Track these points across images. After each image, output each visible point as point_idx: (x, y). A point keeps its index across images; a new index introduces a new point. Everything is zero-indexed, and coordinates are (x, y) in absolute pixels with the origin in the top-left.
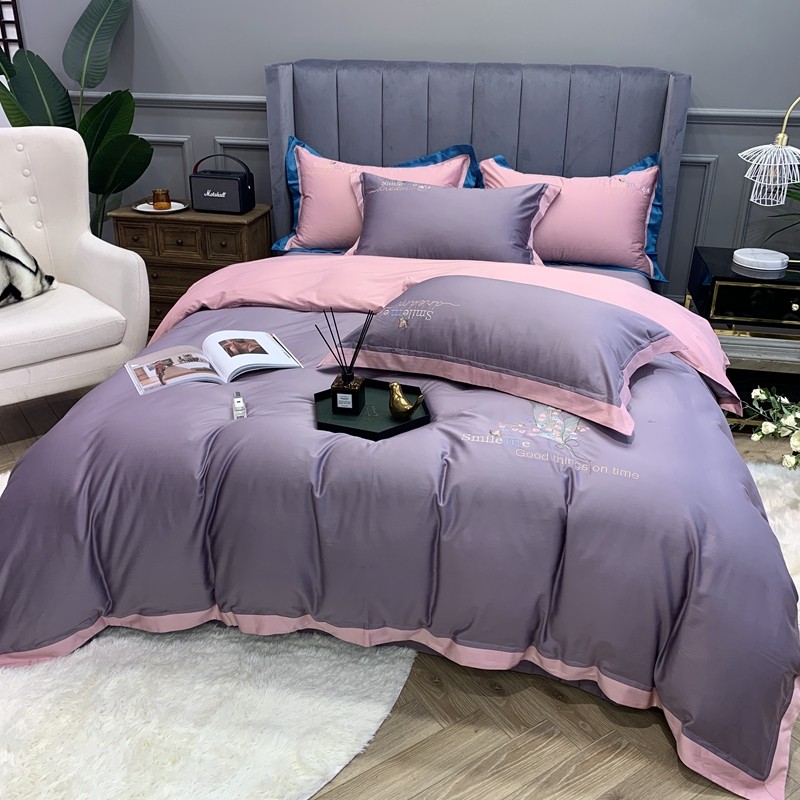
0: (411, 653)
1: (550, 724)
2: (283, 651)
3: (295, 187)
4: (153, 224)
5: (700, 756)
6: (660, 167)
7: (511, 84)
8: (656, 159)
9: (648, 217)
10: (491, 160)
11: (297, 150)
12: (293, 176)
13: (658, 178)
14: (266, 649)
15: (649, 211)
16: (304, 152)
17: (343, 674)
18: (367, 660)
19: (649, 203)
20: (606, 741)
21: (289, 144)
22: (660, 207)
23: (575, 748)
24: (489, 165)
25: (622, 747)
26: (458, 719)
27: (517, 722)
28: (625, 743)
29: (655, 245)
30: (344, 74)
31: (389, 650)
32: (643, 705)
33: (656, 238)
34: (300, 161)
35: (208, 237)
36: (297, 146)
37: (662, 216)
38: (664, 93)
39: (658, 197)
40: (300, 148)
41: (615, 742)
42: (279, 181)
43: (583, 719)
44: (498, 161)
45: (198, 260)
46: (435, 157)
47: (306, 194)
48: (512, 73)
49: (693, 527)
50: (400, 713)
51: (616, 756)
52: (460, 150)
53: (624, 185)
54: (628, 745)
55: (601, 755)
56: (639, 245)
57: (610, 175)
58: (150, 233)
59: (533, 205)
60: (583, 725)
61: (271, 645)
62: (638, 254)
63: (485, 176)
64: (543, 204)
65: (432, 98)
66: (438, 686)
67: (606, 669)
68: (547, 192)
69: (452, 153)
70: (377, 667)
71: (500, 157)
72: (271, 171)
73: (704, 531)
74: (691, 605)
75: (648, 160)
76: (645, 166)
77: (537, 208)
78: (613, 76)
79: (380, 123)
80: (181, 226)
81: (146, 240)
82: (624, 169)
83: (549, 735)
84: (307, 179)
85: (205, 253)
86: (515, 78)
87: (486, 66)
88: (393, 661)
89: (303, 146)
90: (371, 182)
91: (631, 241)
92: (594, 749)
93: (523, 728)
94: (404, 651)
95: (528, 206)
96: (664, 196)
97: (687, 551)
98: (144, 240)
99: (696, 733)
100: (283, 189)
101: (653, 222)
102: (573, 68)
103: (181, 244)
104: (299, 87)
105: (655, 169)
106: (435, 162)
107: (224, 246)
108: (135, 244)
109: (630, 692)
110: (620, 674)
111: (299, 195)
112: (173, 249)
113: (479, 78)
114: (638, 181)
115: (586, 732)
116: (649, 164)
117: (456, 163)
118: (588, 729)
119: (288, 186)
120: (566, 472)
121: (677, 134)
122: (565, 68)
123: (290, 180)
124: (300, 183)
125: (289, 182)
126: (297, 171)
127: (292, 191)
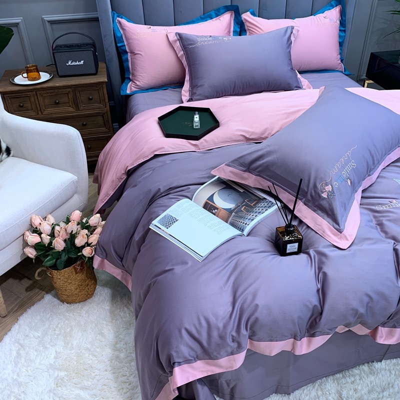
3: (123, 48)
4: (34, 93)
10: (248, 13)
11: (119, 21)
12: (120, 40)
16: (124, 22)
22: (344, 31)
24: (247, 16)
34: (123, 29)
35: (78, 94)
36: (118, 18)
40: (120, 19)
44: (252, 14)
45: (73, 112)
46: (211, 15)
53: (327, 20)
58: (32, 99)
63: (247, 24)
64: (292, 38)
68: (294, 31)
75: (334, 3)
76: (333, 7)
77: (291, 43)
80: (56, 91)
81: (29, 105)
84: (134, 41)
85: (77, 107)
89: (122, 18)
90: (188, 39)
91: (337, 54)
95: (288, 44)
98: (28, 105)
100: (114, 50)
101: (341, 40)
103: (58, 103)
105: (339, 8)
106: (211, 18)
107: (92, 99)
108: (21, 109)
111: (127, 52)
112: (51, 108)
116: (335, 5)
119: (118, 48)
123: (119, 43)
124: (126, 44)
125: (119, 45)
126: (122, 36)
127: (120, 51)
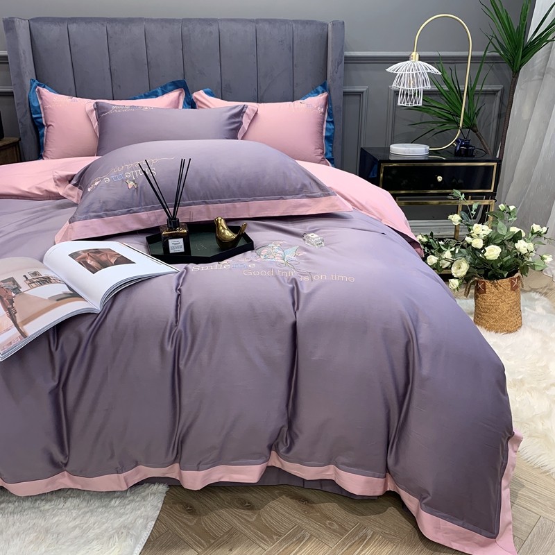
0: (162, 489)
1: (300, 528)
2: (29, 508)
3: (39, 120)
5: (440, 528)
6: (329, 92)
7: (211, 32)
8: (325, 87)
9: (324, 130)
10: (201, 92)
11: (39, 90)
12: (36, 111)
13: (328, 101)
14: (10, 510)
15: (325, 126)
16: (45, 92)
17: (92, 520)
18: (117, 502)
19: (324, 119)
20: (353, 535)
21: (31, 85)
22: (332, 122)
23: (326, 547)
24: (200, 95)
25: (368, 538)
26: (212, 541)
27: (269, 533)
28: (370, 533)
29: (332, 152)
30: (73, 28)
31: (140, 488)
32: (379, 491)
33: (332, 147)
34: (41, 99)
36: (38, 87)
37: (334, 129)
38: (326, 38)
39: (329, 115)
40: (41, 88)
41: (361, 534)
42: (24, 116)
43: (329, 518)
44: (206, 93)
46: (157, 92)
47: (49, 123)
48: (211, 25)
49: (408, 317)
50: (153, 546)
51: (365, 547)
52: (177, 85)
53: (304, 106)
54: (372, 535)
55: (351, 549)
56: (320, 151)
57: (293, 101)
59: (237, 120)
60: (330, 524)
61: (16, 504)
62: (320, 158)
64: (246, 121)
65: (149, 45)
66: (190, 513)
67: (343, 464)
68: (247, 111)
69: (170, 88)
70: (128, 507)
71: (208, 89)
72: (17, 108)
73: (417, 320)
74: (416, 389)
75: (320, 89)
76: (318, 93)
77: (241, 123)
78: (287, 25)
79: (108, 67)
82: (303, 96)
83: (300, 540)
84: (48, 111)
86: (214, 28)
87: (190, 20)
88: (144, 499)
89: (44, 87)
91: (314, 147)
92: (344, 544)
93: (275, 537)
94: (155, 488)
95: (233, 120)
96: (334, 113)
97: (406, 340)
99: (434, 507)
100: (29, 122)
101: (328, 134)
102: (257, 21)
104: (35, 39)
105: (325, 95)
106: (157, 96)
109: (368, 482)
110: (357, 466)
111: (43, 126)
113: (185, 29)
114: (314, 104)
115: (334, 531)
116: (320, 91)
117: (174, 95)
118: (336, 526)
119: (33, 120)
120: (291, 282)
121: (338, 66)
122: (251, 21)
123: (34, 114)
124: (43, 115)
125: (34, 116)
126: (39, 107)
127: (37, 124)
